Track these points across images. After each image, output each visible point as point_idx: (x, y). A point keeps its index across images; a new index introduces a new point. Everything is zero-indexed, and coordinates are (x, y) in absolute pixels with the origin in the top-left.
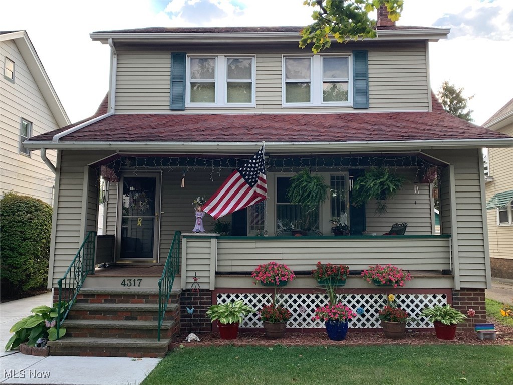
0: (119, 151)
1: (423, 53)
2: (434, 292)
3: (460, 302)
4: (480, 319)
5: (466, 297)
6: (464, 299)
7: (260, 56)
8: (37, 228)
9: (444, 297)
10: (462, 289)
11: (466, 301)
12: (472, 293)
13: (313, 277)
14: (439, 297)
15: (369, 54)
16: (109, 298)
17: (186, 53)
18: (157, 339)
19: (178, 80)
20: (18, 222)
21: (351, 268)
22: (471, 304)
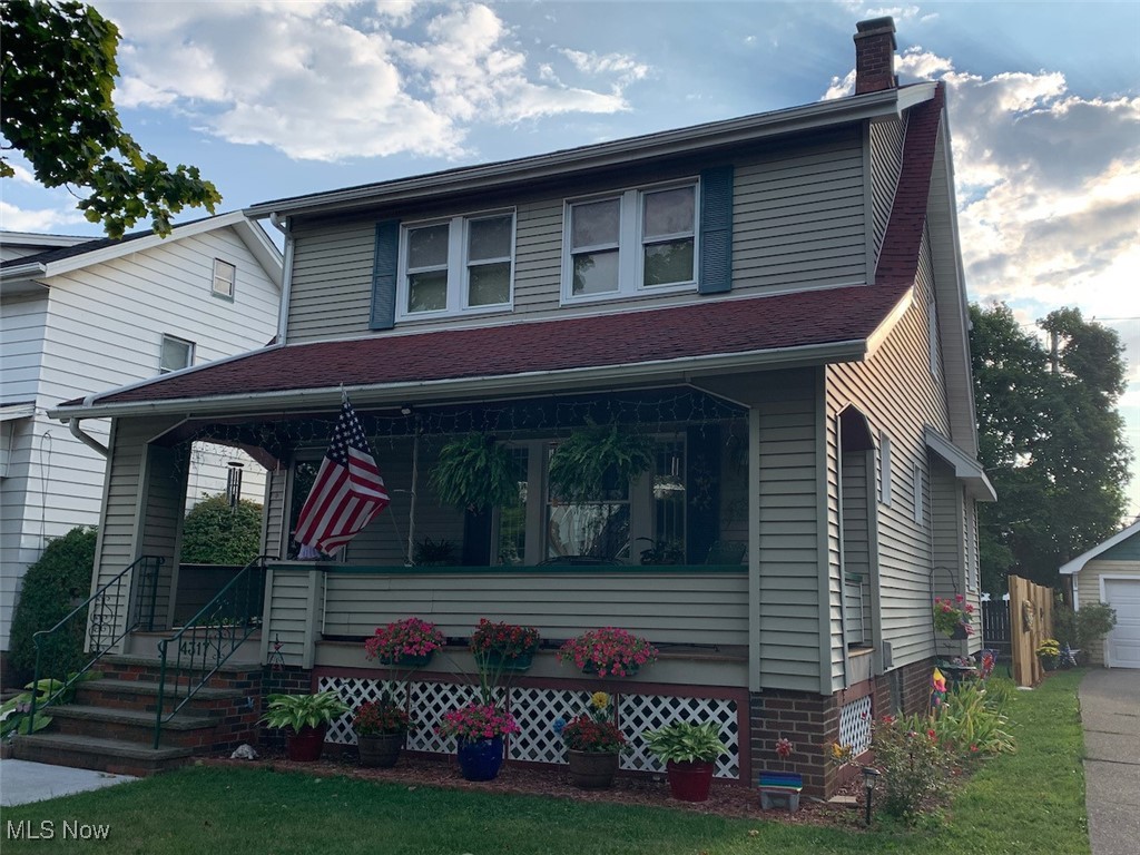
0: (191, 415)
1: (855, 153)
2: (713, 693)
3: (765, 720)
4: (810, 764)
5: (779, 711)
6: (774, 715)
7: (524, 208)
8: (236, 556)
9: (732, 707)
10: (767, 691)
11: (779, 720)
12: (794, 701)
13: (469, 650)
14: (723, 706)
15: (737, 172)
16: (146, 673)
17: (400, 221)
18: (153, 746)
19: (384, 275)
20: (202, 545)
21: (544, 634)
22: (789, 726)
